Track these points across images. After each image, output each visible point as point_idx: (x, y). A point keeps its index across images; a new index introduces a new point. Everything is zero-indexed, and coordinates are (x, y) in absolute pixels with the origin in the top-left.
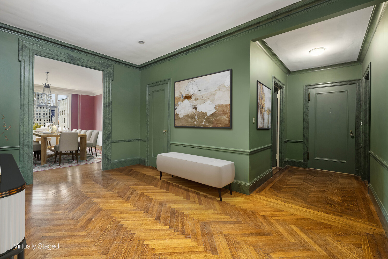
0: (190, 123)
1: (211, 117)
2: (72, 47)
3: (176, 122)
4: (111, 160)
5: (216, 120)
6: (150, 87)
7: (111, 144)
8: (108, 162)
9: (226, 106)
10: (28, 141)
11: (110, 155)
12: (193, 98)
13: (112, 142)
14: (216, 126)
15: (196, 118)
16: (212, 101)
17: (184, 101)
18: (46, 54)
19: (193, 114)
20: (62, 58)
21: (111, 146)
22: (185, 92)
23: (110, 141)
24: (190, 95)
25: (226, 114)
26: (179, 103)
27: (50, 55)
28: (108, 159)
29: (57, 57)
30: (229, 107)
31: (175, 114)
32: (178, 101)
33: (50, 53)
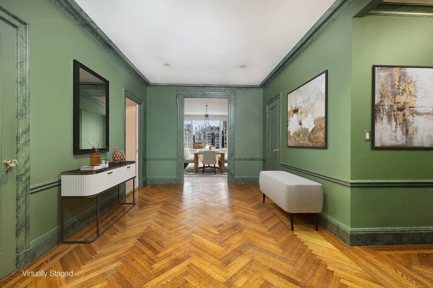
0: (297, 141)
1: (311, 134)
2: (204, 85)
3: (288, 141)
4: (234, 175)
5: (315, 137)
6: (268, 105)
7: (234, 161)
8: (232, 177)
9: (322, 119)
10: (181, 155)
11: (233, 170)
12: (299, 111)
13: (235, 159)
14: (314, 145)
15: (301, 136)
16: (312, 114)
17: (293, 116)
18: (190, 96)
19: (299, 131)
20: (198, 96)
21: (234, 163)
22: (294, 105)
23: (233, 159)
24: (297, 108)
25: (322, 129)
26: (291, 118)
27: (192, 96)
28: (231, 173)
29: (195, 96)
30: (324, 120)
31: (288, 131)
32: (289, 116)
33: (192, 94)
